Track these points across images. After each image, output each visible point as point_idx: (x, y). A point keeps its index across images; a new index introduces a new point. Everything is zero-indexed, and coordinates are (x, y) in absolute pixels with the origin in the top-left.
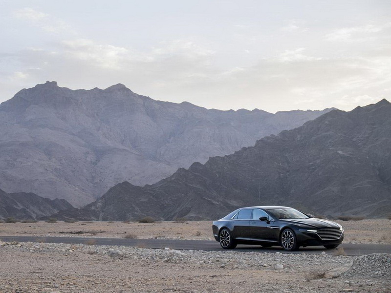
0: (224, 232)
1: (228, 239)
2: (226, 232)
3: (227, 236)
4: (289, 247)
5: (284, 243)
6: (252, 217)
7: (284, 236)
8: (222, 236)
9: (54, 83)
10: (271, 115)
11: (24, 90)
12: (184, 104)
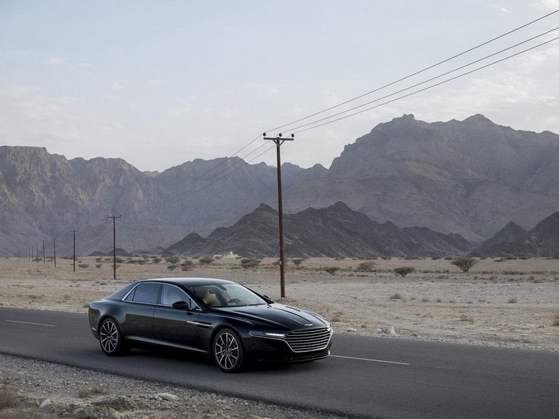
0: (106, 325)
1: (115, 336)
2: (111, 324)
3: (113, 331)
4: (229, 365)
5: (220, 355)
6: (159, 300)
7: (220, 342)
8: (104, 332)
9: (412, 116)
11: (381, 124)
12: (545, 133)
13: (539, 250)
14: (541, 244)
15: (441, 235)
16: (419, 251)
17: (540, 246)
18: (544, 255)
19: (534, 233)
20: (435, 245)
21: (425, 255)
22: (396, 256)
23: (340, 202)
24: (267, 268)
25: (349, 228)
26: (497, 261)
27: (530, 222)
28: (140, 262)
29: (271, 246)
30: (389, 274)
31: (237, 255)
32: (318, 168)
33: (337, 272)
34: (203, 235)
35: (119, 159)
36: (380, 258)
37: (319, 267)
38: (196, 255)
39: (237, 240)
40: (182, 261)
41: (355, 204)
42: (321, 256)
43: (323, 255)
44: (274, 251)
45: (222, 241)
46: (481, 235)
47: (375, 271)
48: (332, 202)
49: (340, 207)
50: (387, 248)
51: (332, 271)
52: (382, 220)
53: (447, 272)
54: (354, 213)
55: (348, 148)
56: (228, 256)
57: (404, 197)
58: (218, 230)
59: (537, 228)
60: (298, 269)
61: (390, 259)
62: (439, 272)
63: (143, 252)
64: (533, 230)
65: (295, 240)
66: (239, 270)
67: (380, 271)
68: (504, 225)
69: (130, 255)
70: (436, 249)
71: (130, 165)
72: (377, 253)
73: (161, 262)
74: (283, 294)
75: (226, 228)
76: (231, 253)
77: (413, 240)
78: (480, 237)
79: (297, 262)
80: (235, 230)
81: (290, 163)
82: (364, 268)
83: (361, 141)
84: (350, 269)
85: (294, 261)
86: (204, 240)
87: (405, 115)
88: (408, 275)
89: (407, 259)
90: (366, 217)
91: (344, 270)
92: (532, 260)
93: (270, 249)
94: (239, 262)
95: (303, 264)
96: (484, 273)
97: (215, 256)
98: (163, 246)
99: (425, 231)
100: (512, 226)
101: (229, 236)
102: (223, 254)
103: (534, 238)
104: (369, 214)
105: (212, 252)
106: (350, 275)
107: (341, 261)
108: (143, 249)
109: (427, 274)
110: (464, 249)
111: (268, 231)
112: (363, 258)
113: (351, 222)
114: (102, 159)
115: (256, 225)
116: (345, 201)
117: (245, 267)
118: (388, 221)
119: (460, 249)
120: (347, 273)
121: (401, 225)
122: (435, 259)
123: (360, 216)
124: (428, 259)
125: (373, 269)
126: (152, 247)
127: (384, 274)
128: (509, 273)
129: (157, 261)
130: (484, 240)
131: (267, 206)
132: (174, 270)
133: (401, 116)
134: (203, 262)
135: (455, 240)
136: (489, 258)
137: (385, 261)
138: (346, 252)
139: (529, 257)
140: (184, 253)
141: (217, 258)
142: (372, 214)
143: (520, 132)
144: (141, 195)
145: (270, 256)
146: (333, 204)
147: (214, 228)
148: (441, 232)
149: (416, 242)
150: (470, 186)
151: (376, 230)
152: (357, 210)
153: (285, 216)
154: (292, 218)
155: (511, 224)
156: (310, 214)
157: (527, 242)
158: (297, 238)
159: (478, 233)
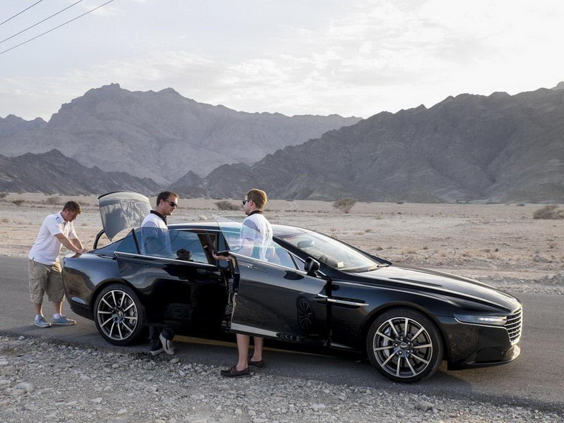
9: (118, 85)
10: (288, 117)
11: (93, 89)
12: (220, 106)
13: (209, 192)
14: (210, 188)
15: (137, 178)
17: (209, 190)
18: (213, 197)
19: (206, 180)
20: (132, 186)
23: (55, 150)
25: (62, 170)
27: (205, 171)
32: (39, 120)
41: (68, 151)
42: (37, 192)
46: (169, 180)
49: (55, 153)
50: (94, 188)
52: (90, 165)
54: (67, 159)
55: (64, 106)
59: (208, 177)
64: (206, 178)
65: (14, 178)
68: (186, 173)
72: (85, 191)
78: (167, 181)
81: (14, 115)
83: (76, 102)
87: (112, 84)
90: (77, 162)
95: (7, 197)
99: (124, 175)
100: (191, 173)
103: (206, 183)
104: (80, 160)
110: (155, 190)
113: (64, 166)
116: (59, 149)
118: (95, 167)
119: (152, 191)
121: (106, 169)
123: (72, 162)
130: (170, 183)
133: (109, 84)
135: (147, 183)
142: (82, 160)
143: (201, 104)
146: (49, 150)
148: (137, 176)
149: (116, 184)
150: (162, 142)
151: (85, 173)
152: (70, 157)
153: (6, 159)
154: (13, 160)
155: (191, 172)
156: (29, 157)
157: (200, 186)
158: (16, 176)
159: (166, 178)
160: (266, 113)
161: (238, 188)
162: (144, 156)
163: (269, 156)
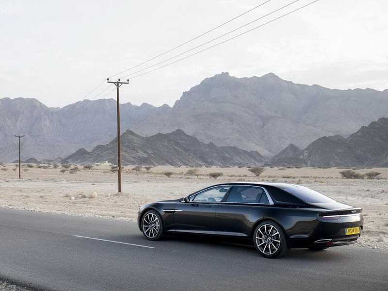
9: (227, 73)
10: (379, 92)
11: (207, 78)
12: (315, 86)
13: (309, 162)
14: (310, 158)
15: (245, 152)
16: (231, 162)
17: (309, 160)
18: (313, 166)
19: (306, 151)
20: (241, 158)
21: (234, 165)
22: (215, 165)
23: (179, 129)
24: (127, 172)
25: (185, 146)
26: (281, 169)
27: (304, 144)
28: (45, 167)
29: (133, 157)
30: (206, 177)
31: (110, 164)
32: (165, 107)
33: (172, 176)
34: (89, 150)
35: (33, 99)
36: (204, 167)
37: (161, 172)
38: (83, 163)
39: (110, 154)
40: (72, 167)
41: (189, 131)
43: (167, 164)
44: (135, 161)
45: (101, 154)
46: (271, 152)
47: (198, 175)
48: (174, 129)
49: (179, 132)
50: (210, 160)
51: (168, 174)
52: (207, 142)
53: (245, 176)
54: (189, 137)
55: (185, 94)
56: (105, 164)
57: (222, 127)
58: (98, 147)
59: (308, 149)
60: (147, 173)
61: (210, 167)
62: (240, 176)
63: (48, 161)
64: (305, 150)
65: (149, 154)
66: (108, 173)
67: (202, 175)
68: (287, 146)
69: (40, 163)
70: (241, 161)
71: (41, 103)
72: (203, 163)
73: (58, 168)
74: (120, 191)
75: (104, 146)
76: (107, 162)
77: (227, 155)
78: (270, 153)
79: (148, 169)
80: (110, 147)
81: (147, 104)
82: (191, 173)
83: (194, 90)
84: (182, 173)
85: (146, 168)
86: (89, 153)
87: (223, 73)
88: (219, 178)
89: (222, 167)
90: (196, 139)
91: (177, 174)
92: (304, 169)
93: (132, 159)
94: (110, 168)
95: (152, 170)
96: (269, 177)
97: (96, 164)
98: (62, 157)
99: (235, 149)
101: (105, 151)
102: (101, 163)
103: (306, 154)
104: (198, 138)
105: (94, 161)
106: (181, 178)
107: (179, 168)
108: (49, 159)
109: (232, 177)
110: (261, 161)
111: (131, 148)
112: (192, 167)
113: (186, 142)
114: (22, 99)
115: (123, 144)
116: (182, 129)
117: (113, 171)
118: (211, 142)
119: (258, 162)
120: (180, 176)
121: (219, 144)
122: (240, 167)
123: (192, 140)
124: (236, 167)
125: (197, 174)
126: (55, 157)
127: (203, 177)
128: (286, 177)
129: (56, 167)
130: (273, 155)
131: (131, 131)
132: (65, 173)
134: (86, 167)
135: (254, 155)
136: (276, 168)
137: (206, 168)
138: (182, 162)
139: (302, 167)
140: (76, 162)
141: (97, 165)
142: (200, 138)
143: (298, 85)
144: (48, 124)
145: (133, 164)
147: (96, 145)
148: (245, 150)
149: (228, 156)
150: (265, 120)
151: (203, 148)
152: (190, 135)
153: (143, 138)
154: (147, 139)
155: (291, 145)
156: (159, 137)
157: (301, 157)
158: (150, 152)
159: (270, 151)
160: (358, 89)
161: (336, 157)
162: (250, 132)
163: (363, 127)
